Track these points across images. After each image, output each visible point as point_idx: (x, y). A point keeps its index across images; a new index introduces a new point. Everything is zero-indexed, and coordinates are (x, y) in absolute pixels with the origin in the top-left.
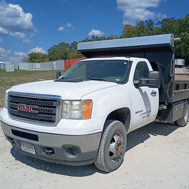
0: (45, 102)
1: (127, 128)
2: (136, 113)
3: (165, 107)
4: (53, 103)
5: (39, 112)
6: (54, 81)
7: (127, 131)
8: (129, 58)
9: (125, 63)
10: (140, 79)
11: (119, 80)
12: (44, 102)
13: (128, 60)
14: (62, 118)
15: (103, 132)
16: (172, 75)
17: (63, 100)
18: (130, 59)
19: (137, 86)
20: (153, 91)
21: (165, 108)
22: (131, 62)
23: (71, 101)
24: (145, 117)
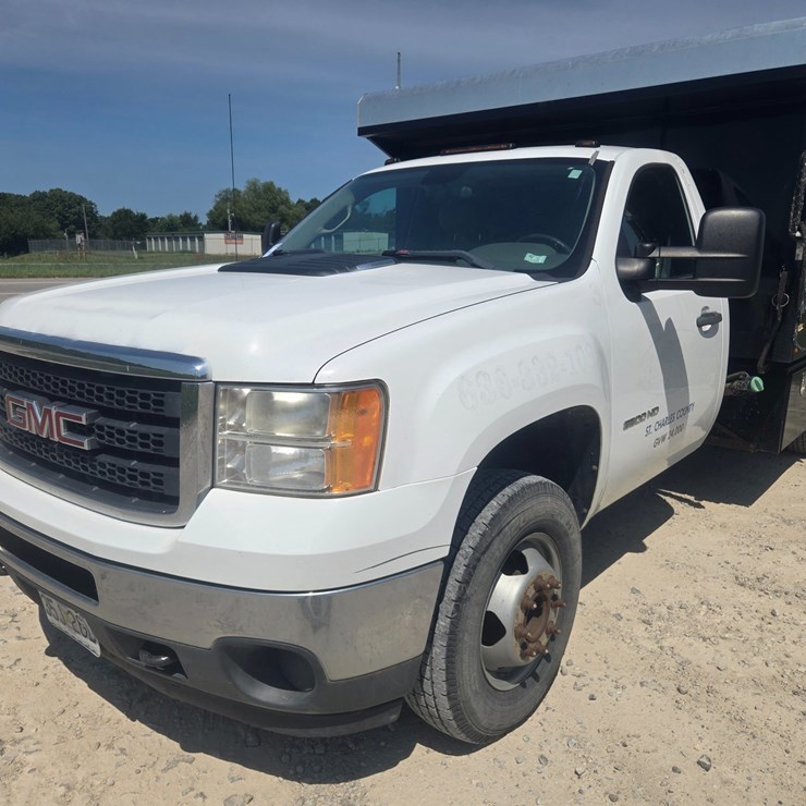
0: (126, 389)
1: (582, 499)
2: (629, 423)
3: (757, 384)
4: (163, 396)
5: (99, 443)
6: (220, 270)
7: (582, 517)
8: (593, 150)
9: (575, 174)
10: (655, 254)
11: (541, 259)
12: (121, 389)
13: (589, 157)
14: (218, 483)
15: (448, 562)
16: (799, 230)
17: (217, 383)
18: (597, 152)
19: (633, 287)
20: (707, 308)
21: (757, 390)
22: (604, 169)
23: (265, 388)
24: (664, 438)
